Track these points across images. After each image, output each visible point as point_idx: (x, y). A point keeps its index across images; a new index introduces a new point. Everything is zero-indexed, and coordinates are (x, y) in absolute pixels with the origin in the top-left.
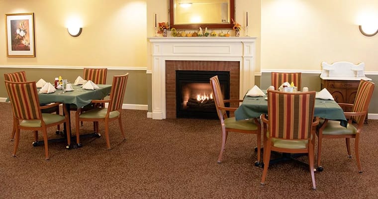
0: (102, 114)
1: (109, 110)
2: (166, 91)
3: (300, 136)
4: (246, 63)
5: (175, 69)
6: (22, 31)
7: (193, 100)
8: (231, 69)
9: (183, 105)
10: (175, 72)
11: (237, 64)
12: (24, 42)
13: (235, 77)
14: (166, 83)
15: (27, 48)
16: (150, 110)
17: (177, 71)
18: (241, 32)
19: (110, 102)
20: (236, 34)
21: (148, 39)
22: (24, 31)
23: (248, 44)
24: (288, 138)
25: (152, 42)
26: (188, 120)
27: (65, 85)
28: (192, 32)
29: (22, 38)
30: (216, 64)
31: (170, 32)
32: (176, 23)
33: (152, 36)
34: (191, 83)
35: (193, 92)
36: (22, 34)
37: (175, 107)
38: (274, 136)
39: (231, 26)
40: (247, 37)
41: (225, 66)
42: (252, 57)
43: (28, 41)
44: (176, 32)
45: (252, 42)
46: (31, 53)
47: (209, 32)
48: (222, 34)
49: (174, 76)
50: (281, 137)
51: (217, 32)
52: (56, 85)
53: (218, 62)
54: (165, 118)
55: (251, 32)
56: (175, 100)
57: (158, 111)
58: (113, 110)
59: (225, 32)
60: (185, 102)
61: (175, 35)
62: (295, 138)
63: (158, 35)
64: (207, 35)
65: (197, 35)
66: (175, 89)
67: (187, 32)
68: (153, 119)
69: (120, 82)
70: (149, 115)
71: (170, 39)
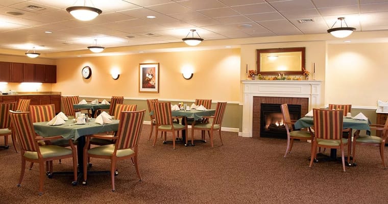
0: (209, 126)
1: (214, 124)
2: (253, 118)
3: (334, 137)
4: (313, 99)
5: (260, 103)
6: (150, 75)
7: (273, 125)
8: (302, 104)
9: (265, 129)
10: (260, 105)
11: (307, 100)
12: (151, 82)
13: (305, 109)
14: (253, 112)
15: (153, 87)
16: (241, 131)
17: (262, 104)
18: (310, 77)
19: (214, 118)
20: (306, 78)
21: (241, 81)
22: (152, 75)
23: (315, 86)
24: (326, 138)
25: (244, 84)
26: (268, 139)
27: (185, 107)
28: (273, 77)
29: (150, 80)
30: (291, 100)
31: (257, 77)
32: (262, 70)
33: (244, 79)
34: (272, 113)
35: (273, 120)
36: (150, 77)
37: (259, 129)
38: (318, 137)
39: (303, 73)
40: (314, 81)
41: (297, 101)
42: (317, 95)
43: (154, 82)
44: (261, 76)
45: (318, 84)
46: (156, 90)
47: (286, 77)
48: (296, 79)
49: (259, 107)
50: (322, 137)
51: (292, 77)
52: (179, 107)
53: (292, 98)
54: (251, 136)
55: (317, 77)
56: (259, 124)
57: (247, 131)
58: (216, 124)
59: (297, 77)
60: (267, 126)
61: (261, 79)
62: (331, 138)
63: (249, 79)
64: (284, 79)
65: (277, 79)
66: (259, 116)
67: (270, 77)
68: (243, 136)
69: (222, 106)
70: (240, 134)
71: (257, 81)
